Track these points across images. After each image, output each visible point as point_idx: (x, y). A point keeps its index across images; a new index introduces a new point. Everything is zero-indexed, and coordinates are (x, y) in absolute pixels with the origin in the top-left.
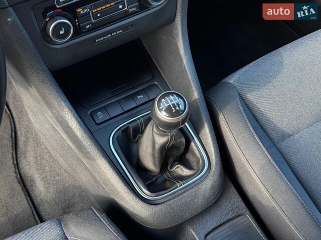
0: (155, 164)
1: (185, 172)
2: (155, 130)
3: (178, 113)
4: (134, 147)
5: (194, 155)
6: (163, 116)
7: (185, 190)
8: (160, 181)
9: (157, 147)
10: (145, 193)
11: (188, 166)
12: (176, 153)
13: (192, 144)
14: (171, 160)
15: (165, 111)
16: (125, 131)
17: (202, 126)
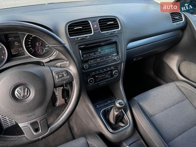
0: (114, 121)
1: (123, 125)
2: (115, 110)
3: (122, 105)
4: (107, 116)
5: (125, 120)
6: (118, 105)
7: (123, 130)
8: (115, 127)
9: (115, 115)
10: (111, 130)
11: (123, 123)
12: (120, 119)
13: (124, 116)
14: (118, 121)
15: (118, 104)
16: (105, 111)
17: (127, 111)
